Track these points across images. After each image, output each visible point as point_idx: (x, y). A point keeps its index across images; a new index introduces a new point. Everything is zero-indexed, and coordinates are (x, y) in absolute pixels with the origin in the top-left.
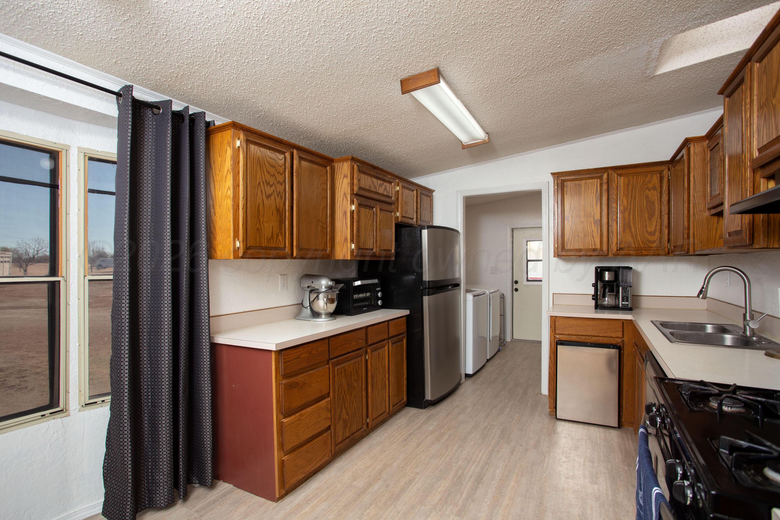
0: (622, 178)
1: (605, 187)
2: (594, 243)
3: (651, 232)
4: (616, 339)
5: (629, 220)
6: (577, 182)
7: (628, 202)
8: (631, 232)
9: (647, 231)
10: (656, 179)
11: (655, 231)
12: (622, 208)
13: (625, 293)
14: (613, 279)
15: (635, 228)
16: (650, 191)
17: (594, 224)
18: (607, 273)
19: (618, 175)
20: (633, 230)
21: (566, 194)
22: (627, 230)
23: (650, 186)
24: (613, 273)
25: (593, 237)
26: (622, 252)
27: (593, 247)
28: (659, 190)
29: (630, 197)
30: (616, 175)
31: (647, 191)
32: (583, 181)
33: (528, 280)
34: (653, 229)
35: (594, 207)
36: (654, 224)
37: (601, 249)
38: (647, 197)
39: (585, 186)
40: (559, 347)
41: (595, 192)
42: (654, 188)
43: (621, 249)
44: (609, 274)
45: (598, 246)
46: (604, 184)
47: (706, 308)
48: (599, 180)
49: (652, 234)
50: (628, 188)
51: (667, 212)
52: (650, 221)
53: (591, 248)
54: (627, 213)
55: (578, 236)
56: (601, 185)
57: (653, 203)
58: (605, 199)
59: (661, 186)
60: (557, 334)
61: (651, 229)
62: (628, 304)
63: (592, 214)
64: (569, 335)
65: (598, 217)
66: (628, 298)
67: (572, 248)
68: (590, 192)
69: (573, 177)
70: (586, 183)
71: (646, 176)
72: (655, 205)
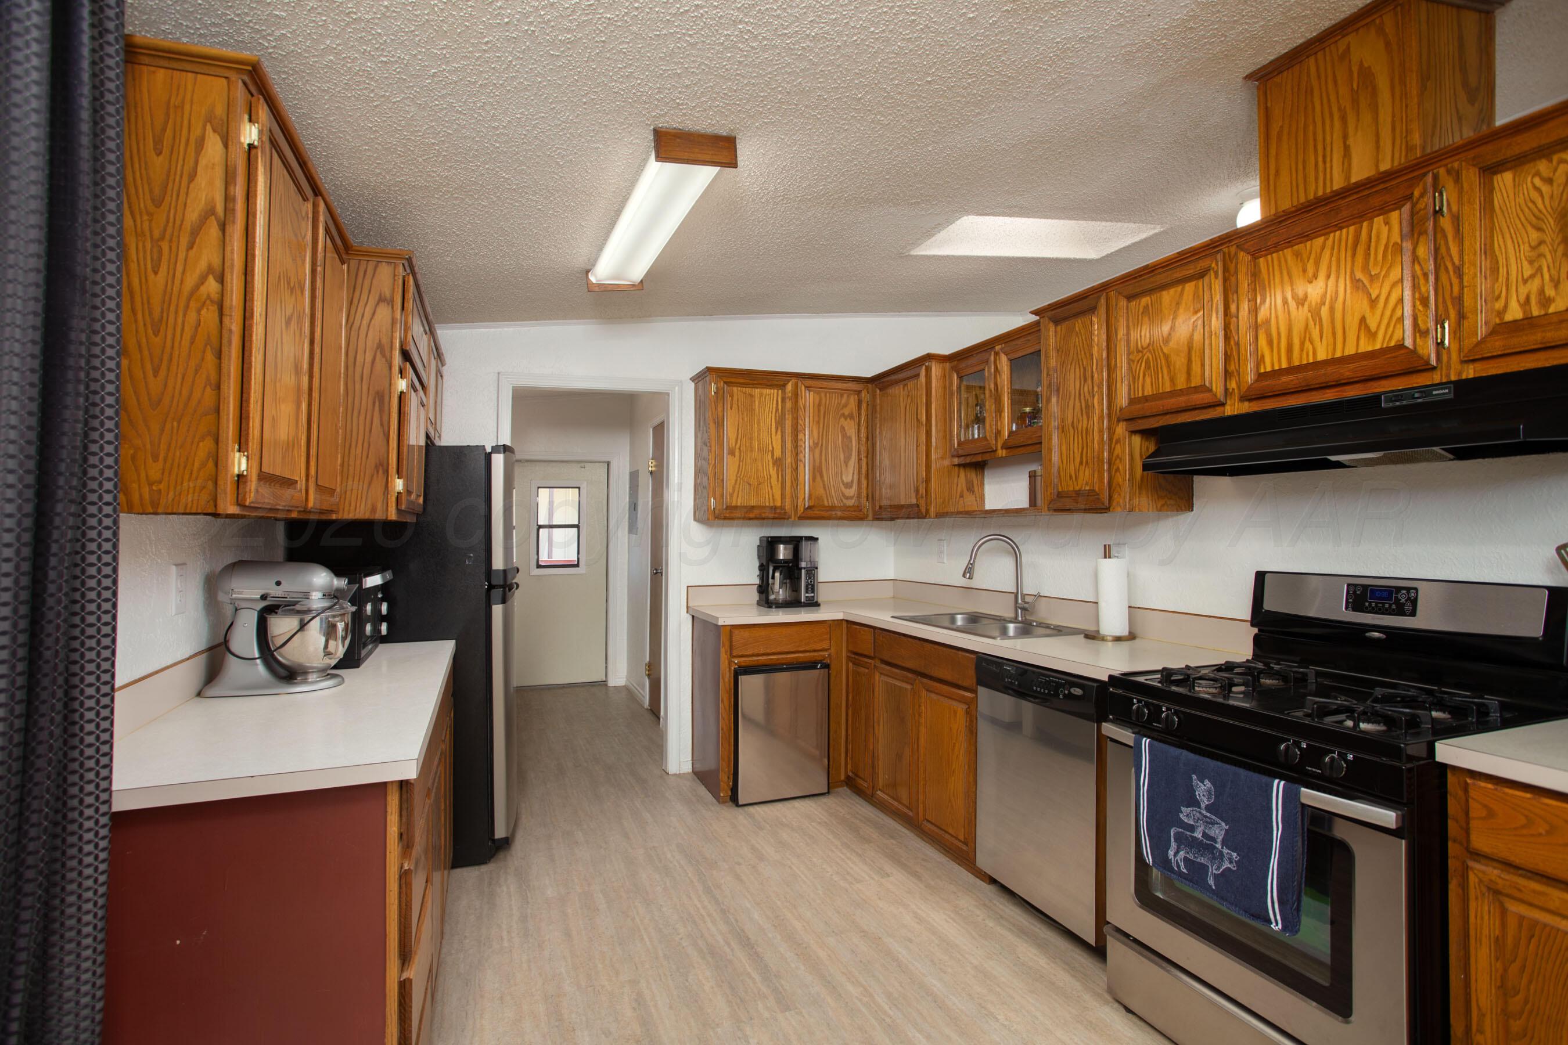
0: (812, 393)
1: (789, 405)
2: (773, 496)
3: (847, 483)
4: (822, 653)
5: (821, 462)
6: (748, 390)
7: (819, 433)
8: (823, 481)
9: (843, 481)
10: (853, 401)
11: (852, 481)
12: (811, 444)
13: (810, 578)
14: (790, 557)
15: (828, 477)
16: (846, 419)
17: (774, 464)
18: (782, 547)
19: (806, 387)
20: (826, 479)
21: (731, 408)
22: (818, 478)
23: (846, 412)
24: (790, 547)
25: (771, 487)
26: (810, 513)
27: (772, 504)
28: (856, 420)
29: (821, 426)
30: (803, 388)
31: (842, 419)
32: (757, 391)
33: (539, 566)
34: (850, 478)
35: (773, 437)
36: (852, 472)
37: (782, 508)
38: (843, 428)
39: (760, 399)
40: (742, 679)
41: (774, 410)
42: (851, 416)
43: (810, 508)
44: (785, 549)
45: (779, 504)
46: (787, 400)
47: (892, 595)
48: (780, 391)
49: (848, 485)
50: (819, 411)
51: (865, 455)
52: (847, 466)
53: (767, 504)
54: (817, 451)
55: (750, 484)
56: (783, 400)
57: (850, 438)
58: (788, 423)
59: (859, 414)
60: (735, 657)
61: (847, 478)
62: (813, 597)
63: (770, 448)
64: (753, 655)
65: (778, 453)
66: (813, 586)
67: (739, 504)
68: (767, 409)
69: (742, 381)
70: (761, 395)
71: (842, 396)
72: (851, 442)
